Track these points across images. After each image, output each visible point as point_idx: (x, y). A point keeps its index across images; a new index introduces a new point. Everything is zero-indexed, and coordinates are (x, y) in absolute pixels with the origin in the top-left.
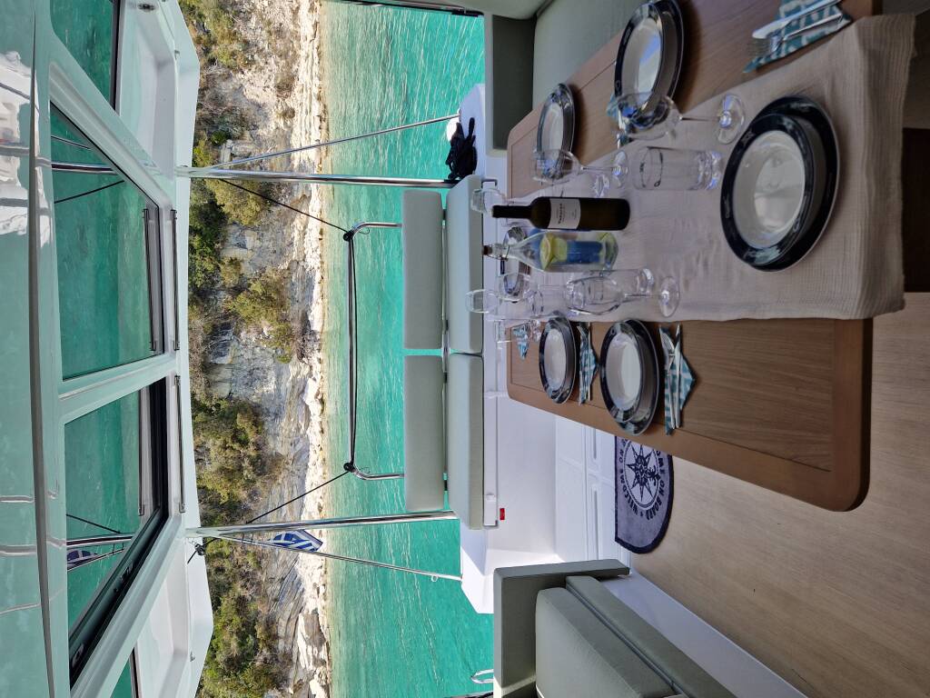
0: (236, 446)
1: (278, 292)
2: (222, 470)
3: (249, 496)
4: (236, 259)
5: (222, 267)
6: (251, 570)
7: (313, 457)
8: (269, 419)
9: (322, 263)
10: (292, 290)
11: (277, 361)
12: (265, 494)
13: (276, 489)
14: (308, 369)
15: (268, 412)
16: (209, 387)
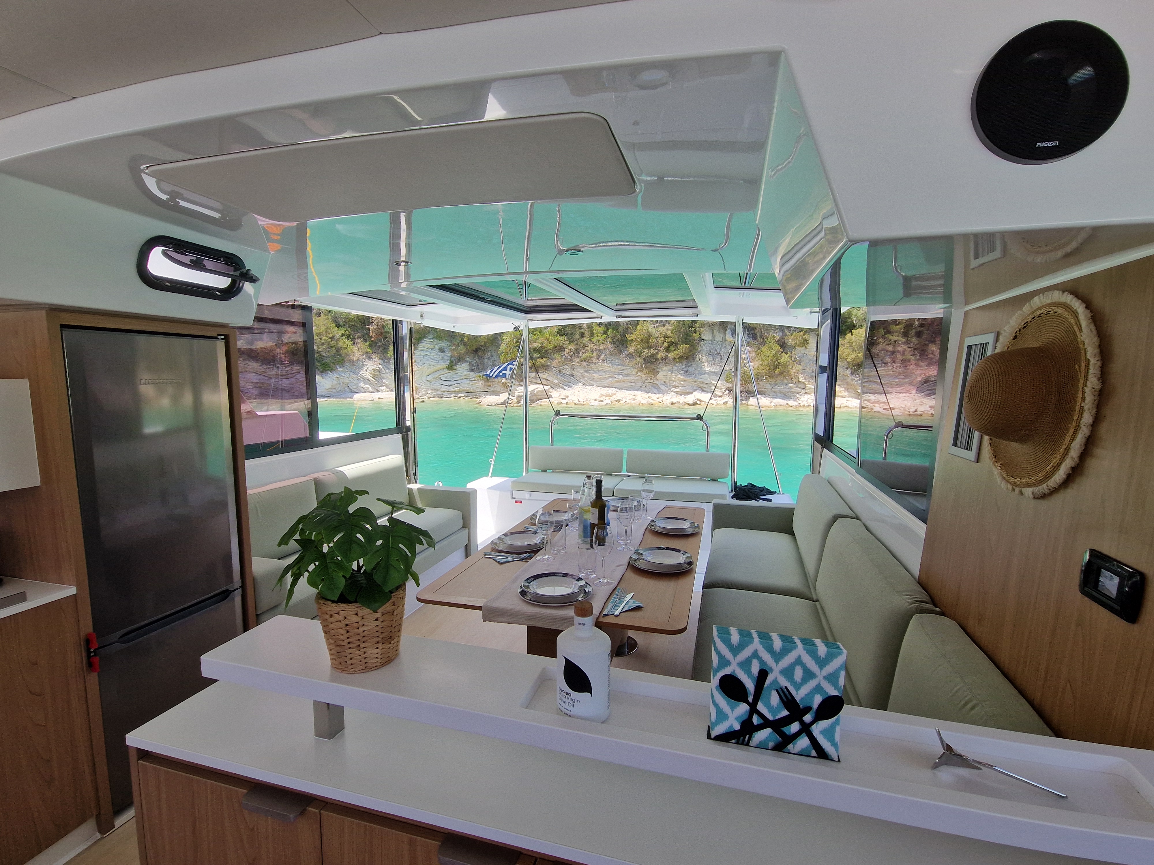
0: (666, 344)
1: (781, 373)
2: (650, 335)
3: (630, 354)
4: (808, 343)
5: (801, 333)
6: (581, 355)
7: (654, 396)
8: (684, 367)
9: (804, 406)
10: (782, 384)
11: (728, 372)
12: (631, 364)
13: (633, 371)
14: (720, 394)
15: (689, 366)
16: (709, 326)
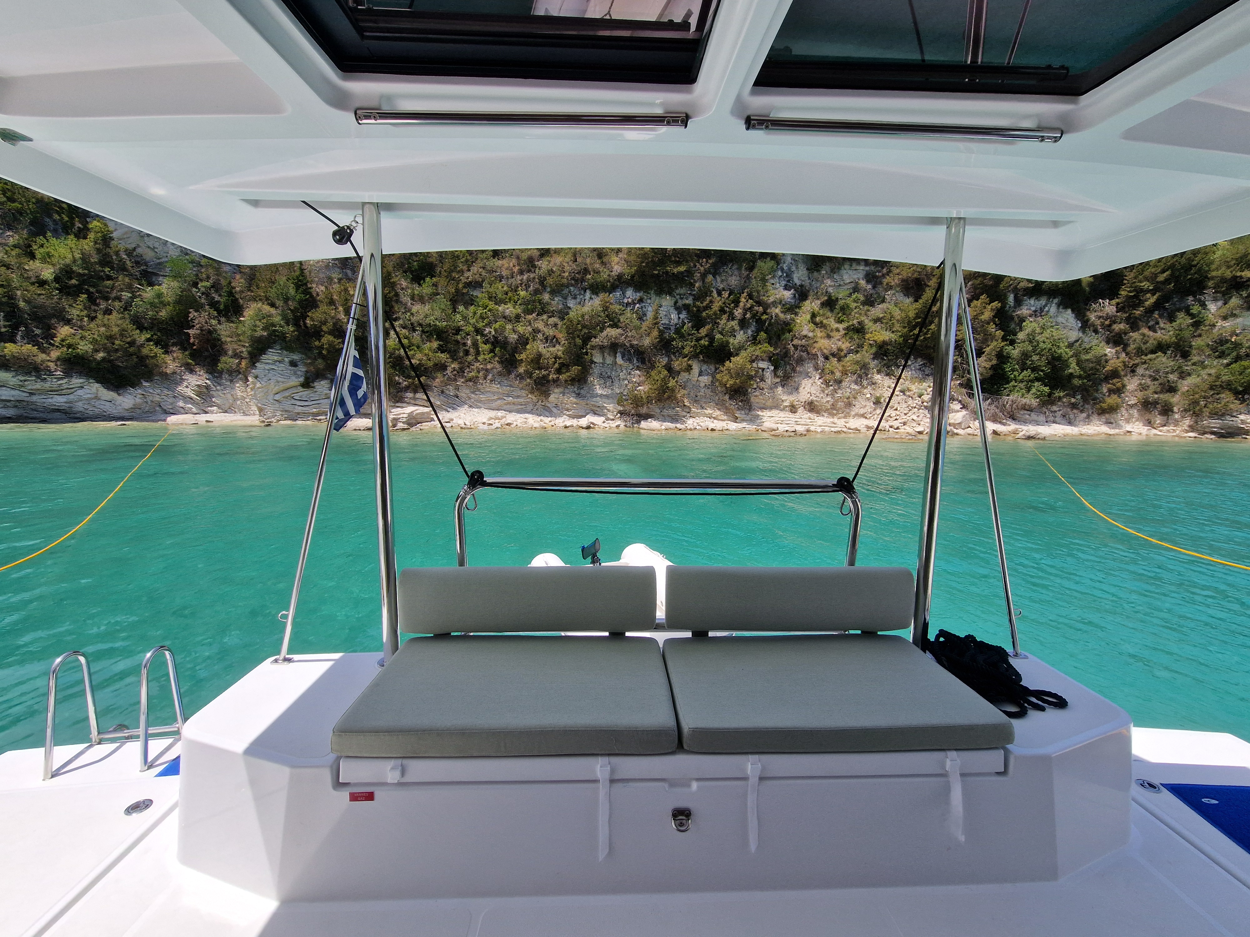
0: (557, 365)
1: (669, 398)
2: (540, 355)
3: (520, 374)
4: (692, 369)
5: (686, 359)
6: (466, 374)
7: (547, 420)
8: (576, 389)
9: (691, 430)
10: (670, 408)
11: (619, 395)
12: (521, 386)
13: (523, 393)
14: (612, 417)
15: (581, 389)
16: (600, 348)
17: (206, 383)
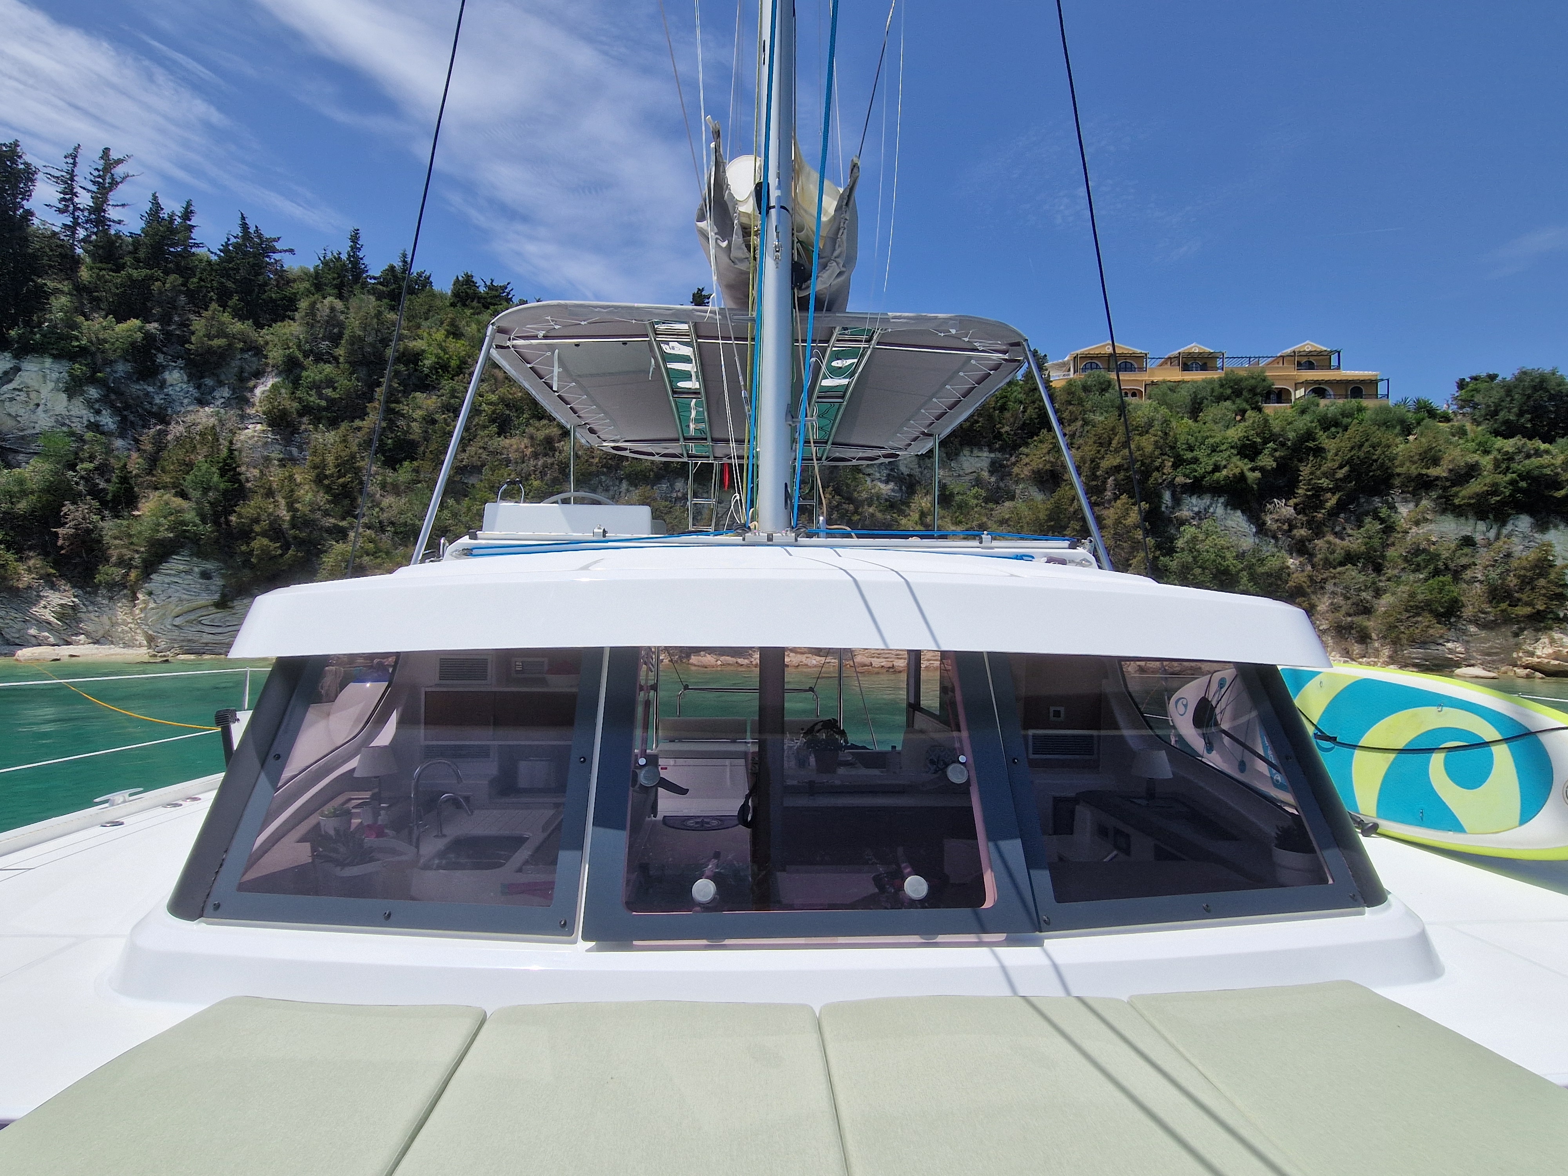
17: (73, 602)
